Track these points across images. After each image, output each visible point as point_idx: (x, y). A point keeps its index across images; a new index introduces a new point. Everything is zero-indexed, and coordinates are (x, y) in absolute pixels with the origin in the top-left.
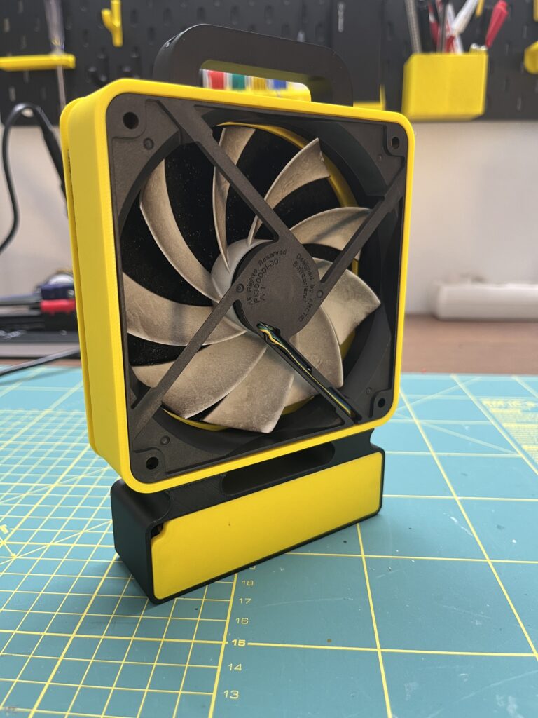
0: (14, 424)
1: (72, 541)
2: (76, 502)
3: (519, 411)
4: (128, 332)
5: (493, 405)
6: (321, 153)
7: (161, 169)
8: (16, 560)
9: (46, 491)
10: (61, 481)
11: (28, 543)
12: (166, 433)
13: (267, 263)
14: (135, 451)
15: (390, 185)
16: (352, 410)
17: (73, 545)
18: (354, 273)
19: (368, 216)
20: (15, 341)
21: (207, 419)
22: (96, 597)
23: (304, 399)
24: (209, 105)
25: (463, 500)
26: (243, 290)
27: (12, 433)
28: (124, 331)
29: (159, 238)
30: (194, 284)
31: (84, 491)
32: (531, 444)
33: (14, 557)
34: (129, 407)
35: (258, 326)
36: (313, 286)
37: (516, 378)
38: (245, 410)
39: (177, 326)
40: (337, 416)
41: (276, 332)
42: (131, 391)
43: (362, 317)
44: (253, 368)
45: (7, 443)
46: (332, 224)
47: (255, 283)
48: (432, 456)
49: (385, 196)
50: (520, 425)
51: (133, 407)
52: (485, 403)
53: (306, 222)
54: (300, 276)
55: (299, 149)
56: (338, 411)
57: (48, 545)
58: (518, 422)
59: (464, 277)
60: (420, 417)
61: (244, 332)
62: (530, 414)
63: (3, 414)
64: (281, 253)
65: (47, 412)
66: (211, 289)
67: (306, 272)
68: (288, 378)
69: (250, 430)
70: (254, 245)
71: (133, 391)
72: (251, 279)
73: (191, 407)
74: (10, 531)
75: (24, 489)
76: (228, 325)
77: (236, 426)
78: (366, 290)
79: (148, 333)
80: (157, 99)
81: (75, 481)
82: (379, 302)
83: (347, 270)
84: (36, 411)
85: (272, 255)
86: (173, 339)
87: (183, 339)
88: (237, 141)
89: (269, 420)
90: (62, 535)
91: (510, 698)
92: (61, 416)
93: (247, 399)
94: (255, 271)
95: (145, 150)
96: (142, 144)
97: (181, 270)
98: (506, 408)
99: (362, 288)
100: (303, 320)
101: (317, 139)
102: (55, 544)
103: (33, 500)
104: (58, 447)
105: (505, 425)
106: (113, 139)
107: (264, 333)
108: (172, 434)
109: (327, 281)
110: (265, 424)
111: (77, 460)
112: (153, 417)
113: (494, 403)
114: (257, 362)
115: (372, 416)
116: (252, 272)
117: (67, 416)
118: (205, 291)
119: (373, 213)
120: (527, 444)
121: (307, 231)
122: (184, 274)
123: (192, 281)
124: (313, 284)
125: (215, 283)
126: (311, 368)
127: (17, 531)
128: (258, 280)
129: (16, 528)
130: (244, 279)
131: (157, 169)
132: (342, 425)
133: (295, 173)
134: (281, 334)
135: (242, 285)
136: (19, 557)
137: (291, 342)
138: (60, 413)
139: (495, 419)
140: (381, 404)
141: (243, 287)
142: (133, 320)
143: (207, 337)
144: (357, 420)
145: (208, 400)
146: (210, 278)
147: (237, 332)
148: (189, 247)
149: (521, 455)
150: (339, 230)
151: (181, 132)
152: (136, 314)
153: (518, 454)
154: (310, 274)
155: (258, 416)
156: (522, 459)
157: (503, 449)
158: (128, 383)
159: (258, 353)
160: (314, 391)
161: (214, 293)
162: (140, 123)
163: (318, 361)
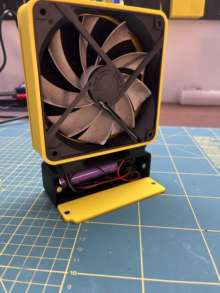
0: (5, 142)
1: (26, 185)
2: (28, 171)
3: (208, 142)
4: (44, 101)
5: (198, 139)
6: (127, 28)
7: (58, 34)
8: (4, 191)
9: (17, 167)
10: (23, 163)
11: (9, 185)
12: (60, 142)
13: (102, 74)
14: (48, 149)
15: (156, 43)
16: (138, 137)
17: (26, 187)
18: (142, 82)
19: (146, 56)
20: (6, 110)
21: (79, 139)
22: (34, 205)
23: (119, 132)
24: (77, 6)
25: (180, 174)
26: (92, 85)
27: (5, 145)
28: (42, 100)
29: (57, 63)
30: (72, 82)
31: (32, 167)
32: (211, 154)
33: (3, 190)
34: (45, 131)
35: (98, 101)
36: (121, 85)
37: (209, 129)
38: (94, 136)
39: (65, 100)
40: (131, 139)
41: (106, 104)
42: (46, 124)
43: (144, 99)
44: (97, 118)
45: (2, 149)
46: (131, 59)
47: (97, 83)
48: (170, 158)
49: (154, 48)
50: (208, 147)
51: (47, 131)
52: (195, 138)
53: (120, 58)
54: (116, 81)
55: (117, 26)
56: (132, 137)
57: (17, 186)
58: (207, 146)
59: (192, 87)
60: (167, 143)
61: (93, 103)
62: (212, 143)
63: (1, 138)
64: (108, 70)
65: (18, 138)
66: (79, 85)
67: (118, 79)
68: (112, 123)
69: (96, 143)
70: (97, 67)
71: (47, 124)
72: (95, 81)
73: (71, 133)
74: (2, 181)
75: (8, 166)
76: (87, 101)
77: (91, 142)
78: (145, 88)
79: (53, 102)
80: (54, 3)
81: (28, 163)
82: (151, 93)
83: (136, 79)
84: (14, 138)
85: (104, 71)
86: (63, 105)
87: (67, 105)
88: (91, 22)
89: (103, 140)
90: (22, 183)
91: (188, 245)
92: (24, 139)
93: (95, 131)
94: (97, 78)
95: (49, 25)
96: (48, 22)
97: (67, 77)
98: (203, 140)
99: (144, 87)
100: (117, 99)
101: (125, 22)
102: (19, 186)
103: (12, 170)
104: (22, 151)
105: (201, 147)
106: (36, 20)
107: (101, 104)
108: (63, 142)
109: (128, 83)
110: (102, 141)
111: (29, 156)
112: (55, 135)
113: (198, 138)
114: (98, 116)
115: (146, 140)
116: (95, 78)
117: (26, 139)
118: (76, 86)
119: (148, 55)
120: (209, 154)
121: (120, 62)
122: (67, 78)
123: (71, 81)
124: (122, 84)
125: (81, 83)
126: (120, 119)
127: (5, 181)
128: (98, 82)
129: (5, 180)
130: (92, 81)
131: (57, 34)
132: (133, 143)
133: (116, 37)
134: (108, 104)
135: (91, 83)
136: (5, 190)
137: (112, 108)
138: (23, 138)
139: (198, 144)
140: (150, 135)
141: (92, 84)
142: (47, 97)
143: (76, 105)
144: (139, 141)
145: (78, 130)
146: (79, 81)
147: (90, 103)
148: (71, 68)
149: (206, 158)
150: (135, 62)
151: (65, 17)
152: (48, 94)
153: (205, 157)
154: (120, 80)
155: (99, 138)
156: (206, 159)
157: (199, 156)
158: (44, 121)
159: (99, 112)
160: (123, 130)
161: (80, 86)
162: (47, 13)
163: (125, 117)
